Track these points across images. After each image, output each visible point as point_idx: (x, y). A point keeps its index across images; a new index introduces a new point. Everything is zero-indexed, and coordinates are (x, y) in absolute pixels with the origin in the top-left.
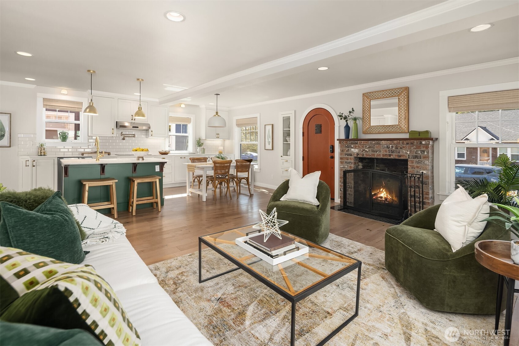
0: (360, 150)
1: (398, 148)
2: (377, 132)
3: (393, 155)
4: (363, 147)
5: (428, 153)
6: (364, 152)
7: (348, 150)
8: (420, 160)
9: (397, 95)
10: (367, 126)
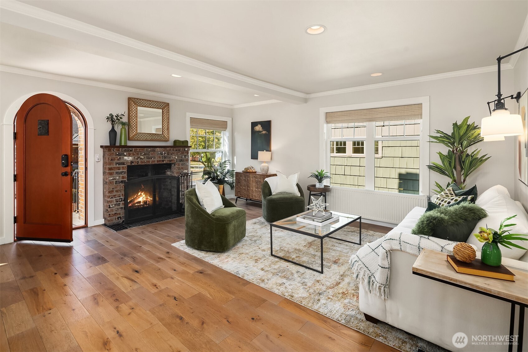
0: (135, 158)
1: (169, 154)
2: (144, 139)
3: (165, 160)
4: (138, 154)
5: (188, 157)
6: (139, 159)
7: (120, 158)
8: (184, 162)
9: (161, 108)
10: (135, 133)
